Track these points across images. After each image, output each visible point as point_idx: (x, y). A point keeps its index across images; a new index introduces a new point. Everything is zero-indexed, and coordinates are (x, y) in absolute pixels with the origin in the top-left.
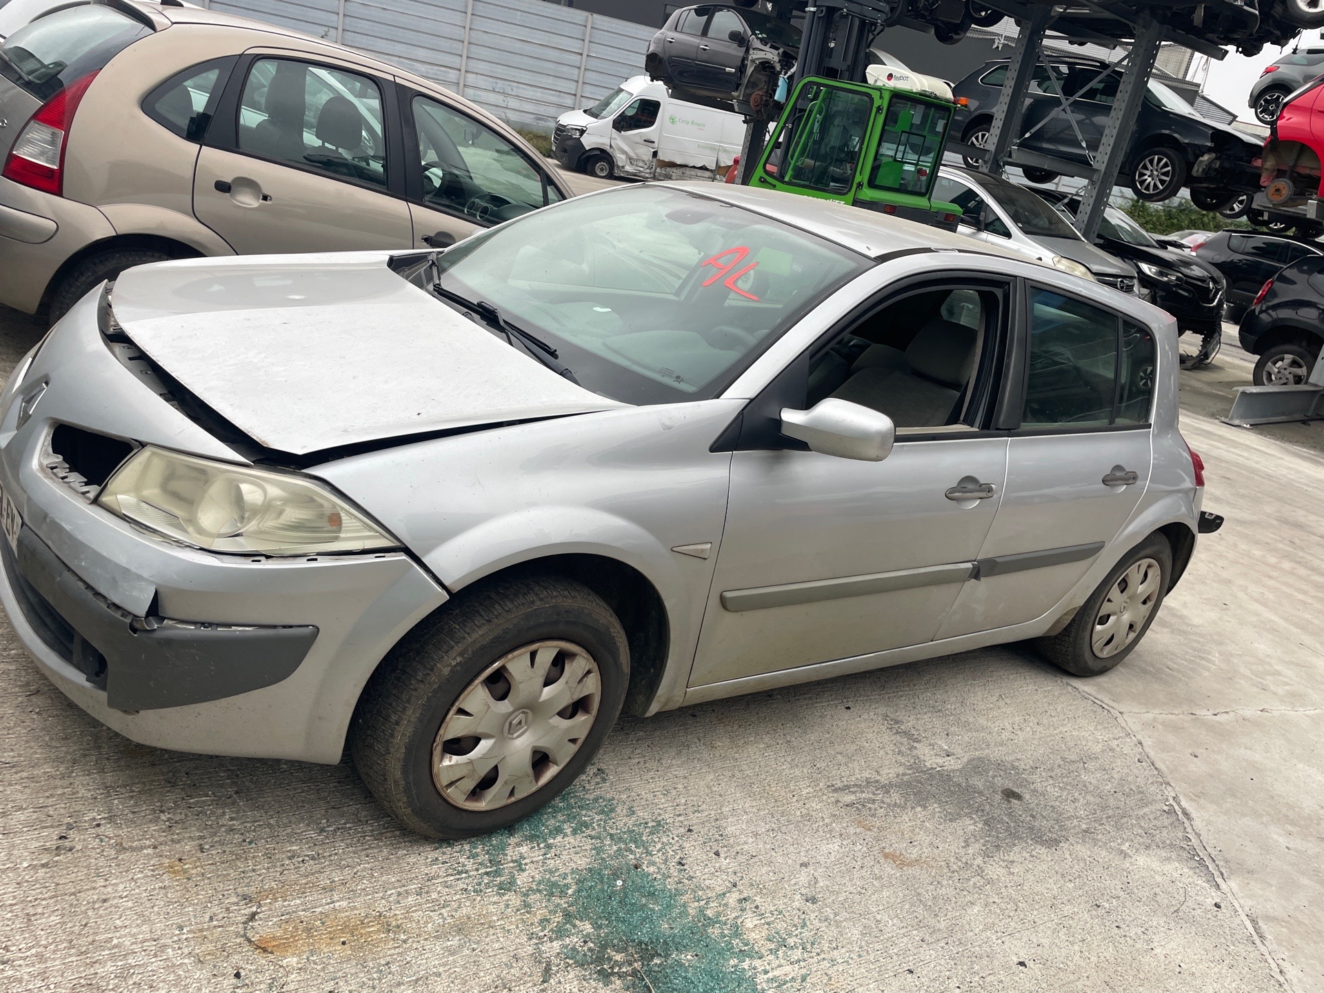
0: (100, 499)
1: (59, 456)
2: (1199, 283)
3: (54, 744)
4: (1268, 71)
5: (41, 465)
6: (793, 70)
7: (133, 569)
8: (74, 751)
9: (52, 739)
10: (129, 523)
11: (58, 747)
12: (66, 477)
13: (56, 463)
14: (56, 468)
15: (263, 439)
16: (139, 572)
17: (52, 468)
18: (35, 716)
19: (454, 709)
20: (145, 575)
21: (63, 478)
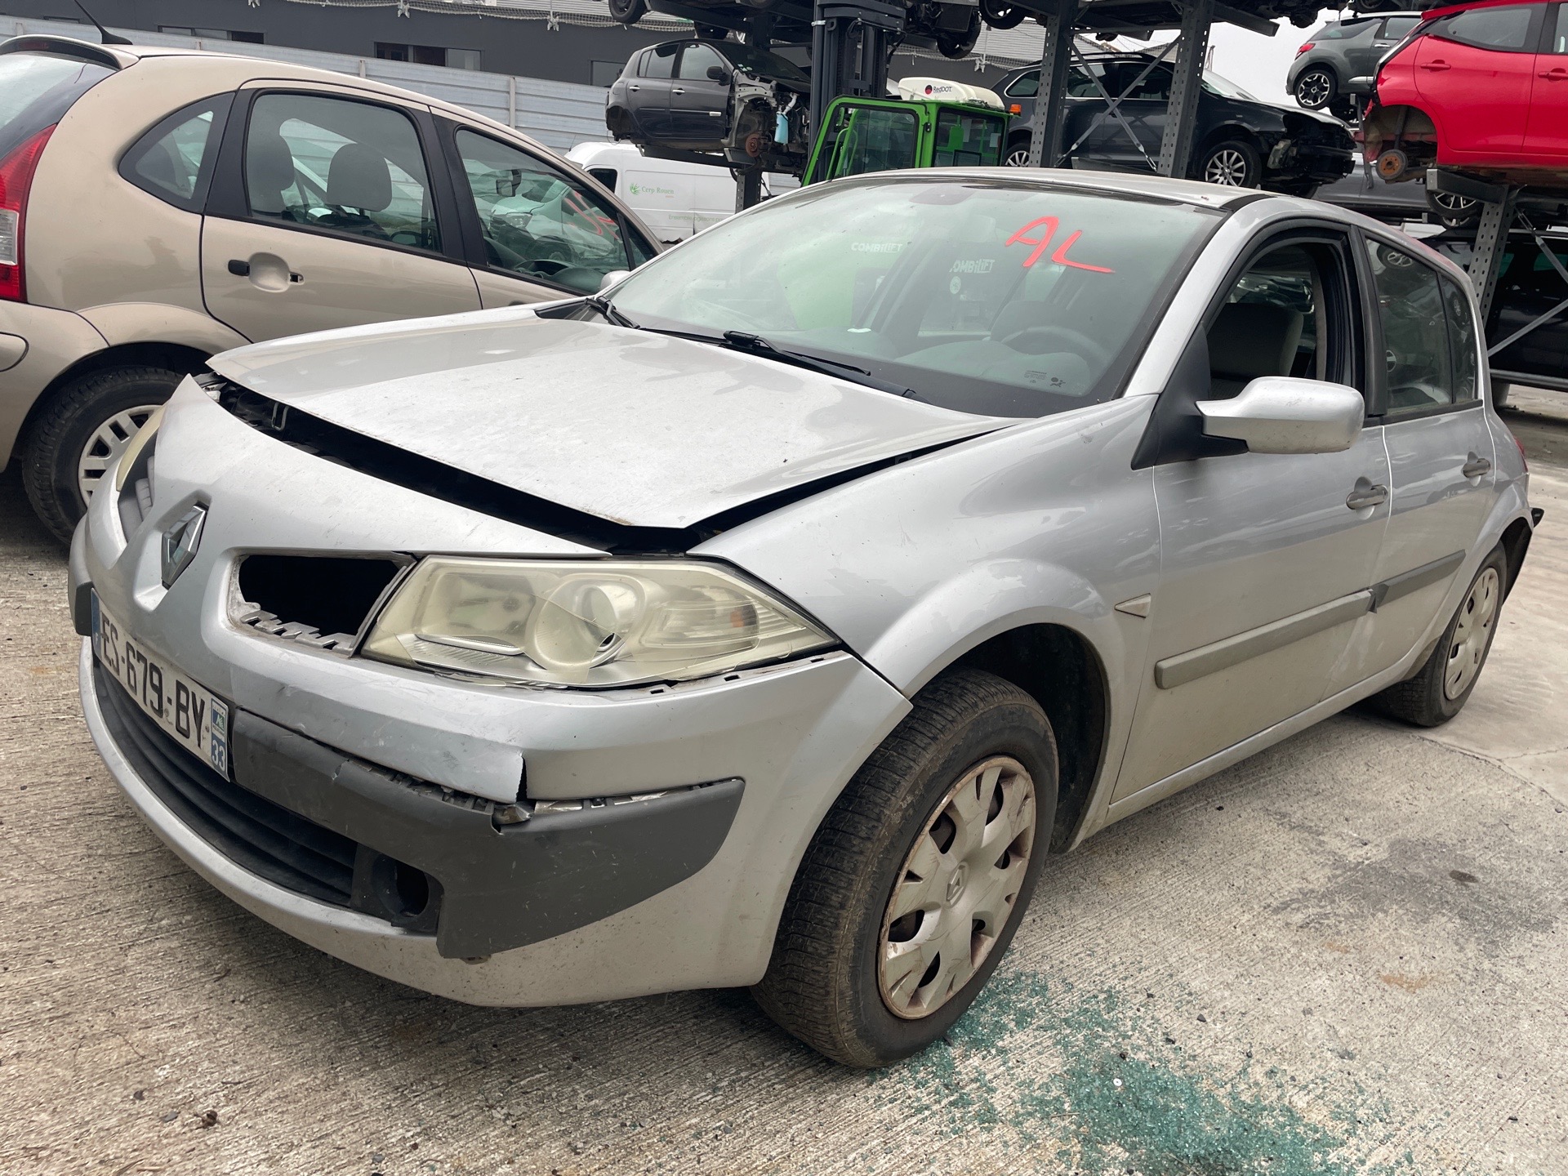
0: (366, 647)
1: (255, 604)
2: (1291, 289)
3: (290, 1041)
4: (1303, 50)
5: (232, 620)
6: (791, 104)
7: (476, 735)
8: (323, 1045)
9: (282, 1035)
10: (432, 672)
11: (297, 1045)
12: (283, 631)
13: (254, 614)
14: (257, 621)
15: (617, 517)
16: (488, 737)
17: (252, 623)
18: (242, 1007)
19: (904, 873)
20: (502, 739)
21: (279, 633)
